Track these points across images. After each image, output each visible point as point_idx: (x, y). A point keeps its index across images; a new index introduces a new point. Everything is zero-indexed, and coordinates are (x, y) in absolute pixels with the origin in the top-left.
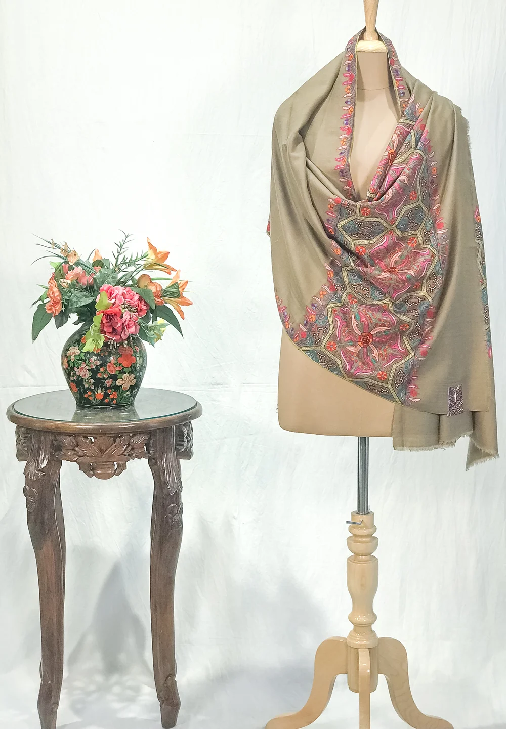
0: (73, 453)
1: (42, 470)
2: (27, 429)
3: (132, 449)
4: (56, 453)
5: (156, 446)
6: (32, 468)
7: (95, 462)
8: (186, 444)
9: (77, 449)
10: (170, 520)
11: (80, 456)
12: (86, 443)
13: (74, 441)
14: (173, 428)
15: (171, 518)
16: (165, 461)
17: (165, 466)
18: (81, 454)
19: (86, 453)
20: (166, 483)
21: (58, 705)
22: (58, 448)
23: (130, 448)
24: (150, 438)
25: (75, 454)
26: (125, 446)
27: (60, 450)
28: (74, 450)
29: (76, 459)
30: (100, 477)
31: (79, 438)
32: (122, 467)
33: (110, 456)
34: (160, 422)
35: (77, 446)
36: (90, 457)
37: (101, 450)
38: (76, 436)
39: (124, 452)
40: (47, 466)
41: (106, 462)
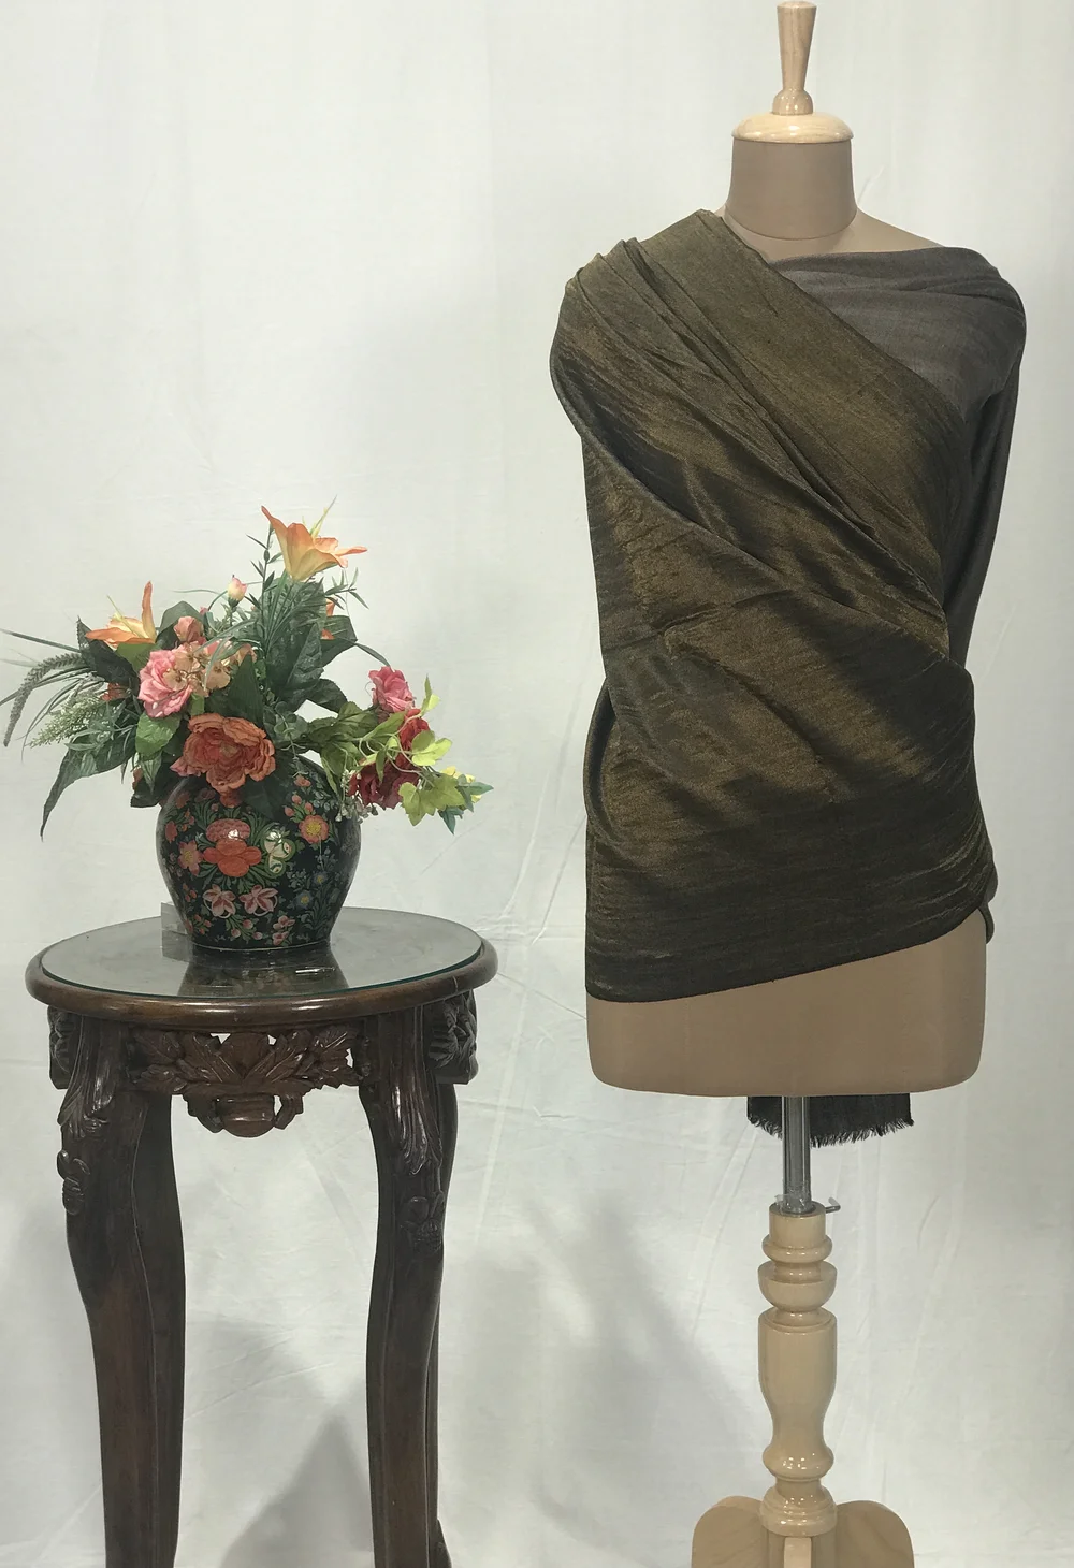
0: (173, 1074)
1: (98, 1115)
2: (68, 1012)
4: (134, 1074)
5: (378, 1057)
6: (76, 1110)
7: (229, 1097)
8: (452, 1046)
9: (181, 1063)
10: (410, 1235)
11: (190, 1082)
12: (203, 1048)
13: (177, 1046)
14: (419, 1009)
15: (414, 1229)
17: (399, 1103)
18: (192, 1076)
19: (207, 1075)
20: (399, 1145)
22: (139, 1061)
23: (312, 1059)
24: (360, 1037)
25: (177, 1076)
26: (300, 1056)
27: (145, 1066)
28: (174, 1065)
29: (182, 1087)
30: (241, 1131)
31: (187, 1038)
32: (294, 1108)
33: (260, 1081)
34: (384, 999)
35: (183, 1056)
36: (212, 1082)
37: (239, 1066)
38: (178, 1032)
39: (297, 1070)
40: (113, 1106)
41: (252, 1095)
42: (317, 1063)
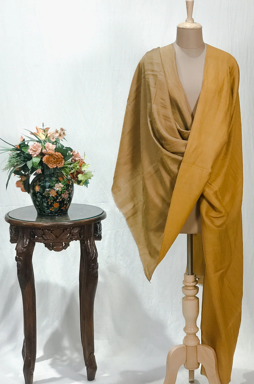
0: (41, 238)
1: (25, 248)
2: (17, 226)
3: (72, 236)
4: (33, 238)
5: (85, 234)
7: (53, 243)
8: (99, 232)
9: (43, 236)
11: (45, 240)
13: (43, 232)
14: (93, 225)
15: (93, 271)
16: (89, 242)
17: (89, 244)
19: (49, 238)
20: (90, 253)
21: (34, 370)
24: (81, 230)
25: (42, 239)
26: (69, 234)
29: (43, 241)
31: (45, 230)
32: (67, 245)
33: (61, 240)
37: (56, 236)
39: (68, 237)
40: (28, 246)
41: (59, 242)
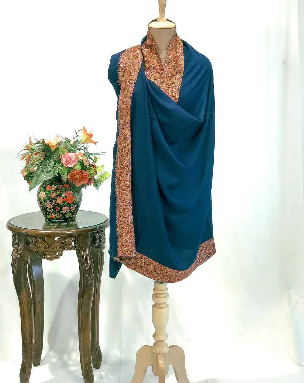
1: (19, 255)
4: (27, 246)
5: (79, 244)
6: (15, 253)
7: (46, 252)
10: (86, 283)
12: (40, 241)
13: (35, 240)
14: (89, 233)
16: (84, 252)
17: (84, 254)
18: (38, 247)
20: (84, 264)
23: (64, 244)
25: (35, 247)
26: (62, 243)
28: (35, 244)
30: (49, 259)
31: (37, 238)
32: (61, 254)
33: (53, 249)
34: (80, 231)
35: (37, 242)
36: (43, 248)
37: (48, 245)
38: (36, 238)
39: (61, 246)
40: (22, 253)
41: (51, 251)
42: (66, 245)
